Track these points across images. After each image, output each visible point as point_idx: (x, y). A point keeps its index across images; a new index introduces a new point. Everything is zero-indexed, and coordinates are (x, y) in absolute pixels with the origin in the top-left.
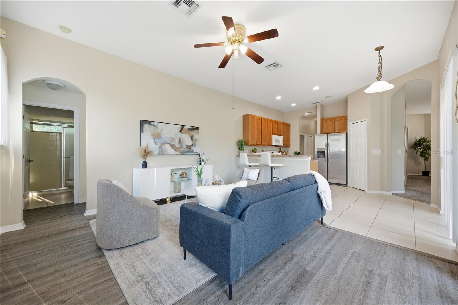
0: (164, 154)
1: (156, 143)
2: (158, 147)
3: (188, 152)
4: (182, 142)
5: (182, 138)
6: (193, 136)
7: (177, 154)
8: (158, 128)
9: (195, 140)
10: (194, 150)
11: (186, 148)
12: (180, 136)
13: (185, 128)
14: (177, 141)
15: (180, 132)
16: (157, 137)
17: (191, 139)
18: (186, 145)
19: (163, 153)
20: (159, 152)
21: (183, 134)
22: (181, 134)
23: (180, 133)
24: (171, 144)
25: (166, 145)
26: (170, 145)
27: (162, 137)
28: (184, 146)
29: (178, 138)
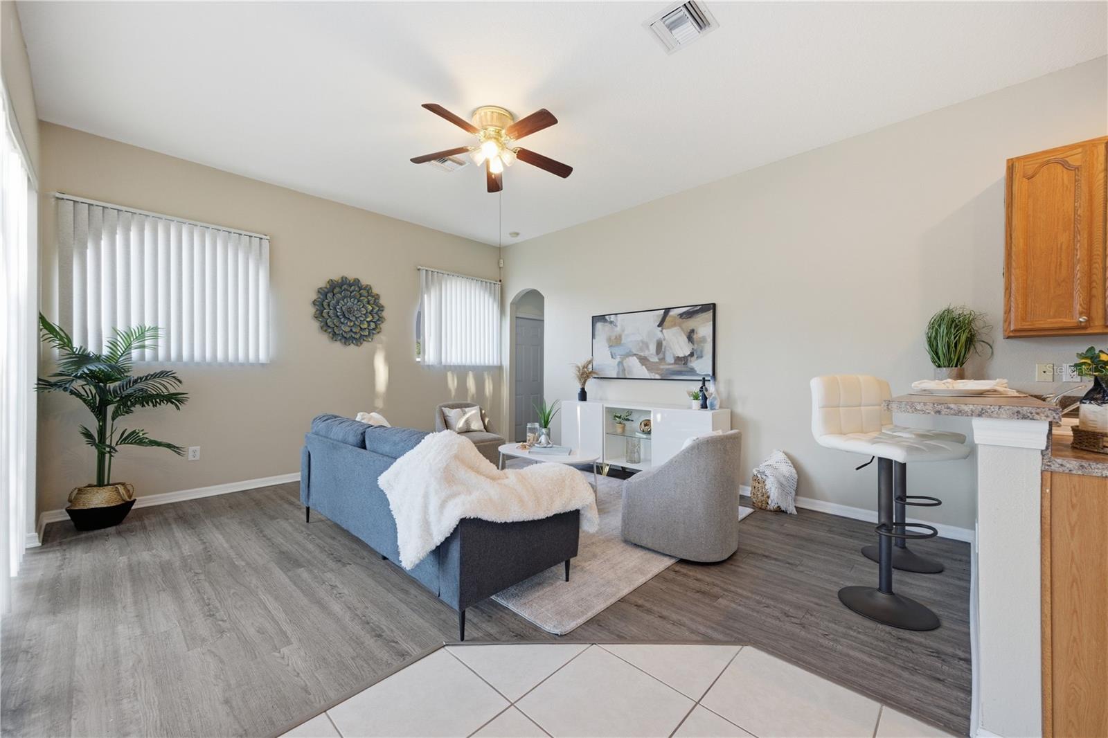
0: (628, 377)
1: (614, 356)
2: (616, 363)
3: (680, 373)
4: (663, 350)
5: (664, 339)
6: (693, 331)
7: (653, 378)
8: (616, 326)
9: (701, 342)
10: (696, 369)
11: (675, 363)
12: (660, 335)
13: (673, 313)
14: (653, 348)
15: (659, 326)
16: (615, 342)
17: (687, 340)
18: (674, 355)
19: (625, 375)
20: (618, 373)
21: (665, 329)
22: (662, 331)
23: (660, 328)
24: (641, 356)
25: (630, 358)
26: (638, 358)
27: (623, 342)
28: (670, 359)
29: (655, 340)
